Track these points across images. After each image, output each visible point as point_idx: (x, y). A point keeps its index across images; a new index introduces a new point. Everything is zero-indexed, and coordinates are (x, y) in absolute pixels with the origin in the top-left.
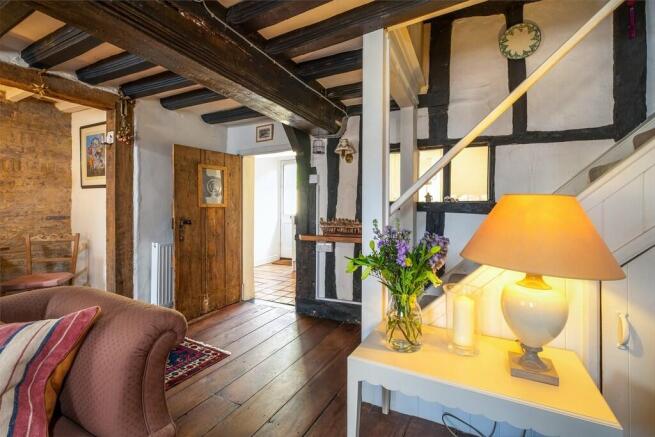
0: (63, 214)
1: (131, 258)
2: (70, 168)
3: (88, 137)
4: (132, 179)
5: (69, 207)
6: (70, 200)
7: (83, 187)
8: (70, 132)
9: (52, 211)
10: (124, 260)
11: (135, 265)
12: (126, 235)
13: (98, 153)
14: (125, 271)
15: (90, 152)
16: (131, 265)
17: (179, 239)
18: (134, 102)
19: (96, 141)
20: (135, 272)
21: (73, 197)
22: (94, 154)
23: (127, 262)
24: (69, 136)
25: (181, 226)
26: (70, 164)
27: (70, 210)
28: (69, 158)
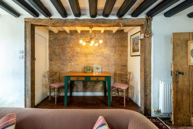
0: (125, 65)
1: (150, 86)
2: (127, 50)
3: (133, 39)
4: (151, 52)
5: (127, 62)
6: (127, 60)
7: (131, 56)
8: (127, 38)
9: (123, 64)
10: (147, 87)
11: (152, 90)
12: (149, 76)
13: (136, 44)
14: (148, 91)
15: (133, 44)
16: (150, 89)
17: (176, 81)
18: (152, 19)
19: (136, 40)
20: (152, 92)
21: (128, 59)
22: (135, 44)
23: (148, 87)
24: (127, 40)
25: (176, 75)
26: (127, 49)
27: (127, 64)
28: (127, 47)
